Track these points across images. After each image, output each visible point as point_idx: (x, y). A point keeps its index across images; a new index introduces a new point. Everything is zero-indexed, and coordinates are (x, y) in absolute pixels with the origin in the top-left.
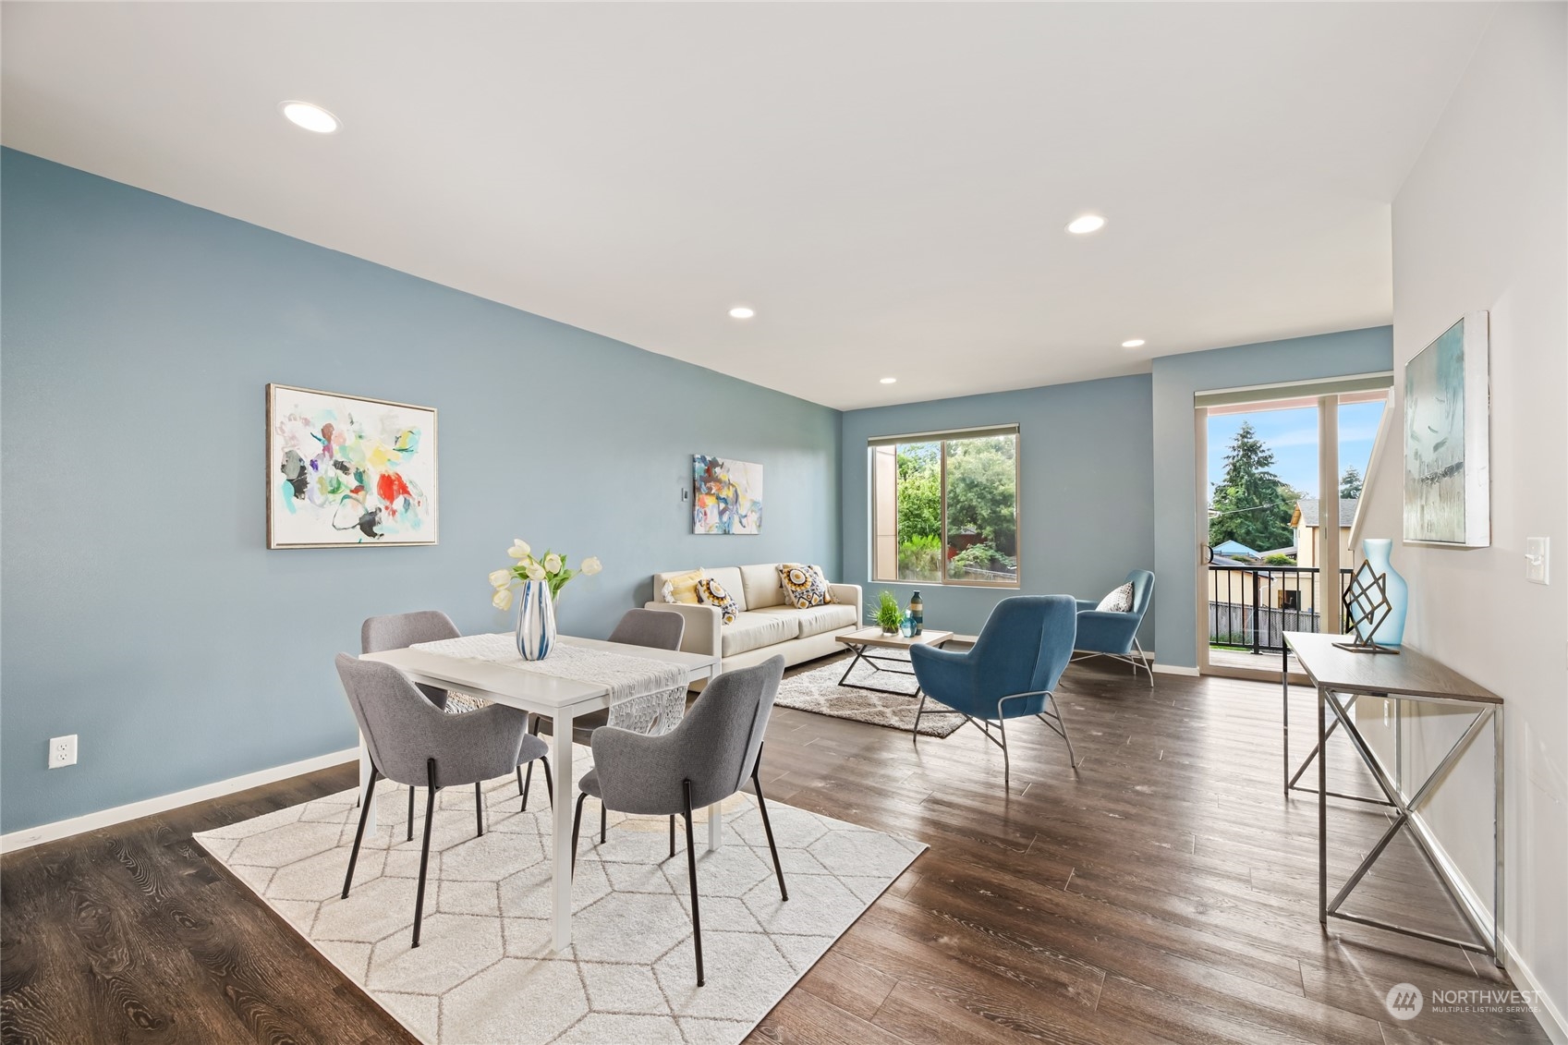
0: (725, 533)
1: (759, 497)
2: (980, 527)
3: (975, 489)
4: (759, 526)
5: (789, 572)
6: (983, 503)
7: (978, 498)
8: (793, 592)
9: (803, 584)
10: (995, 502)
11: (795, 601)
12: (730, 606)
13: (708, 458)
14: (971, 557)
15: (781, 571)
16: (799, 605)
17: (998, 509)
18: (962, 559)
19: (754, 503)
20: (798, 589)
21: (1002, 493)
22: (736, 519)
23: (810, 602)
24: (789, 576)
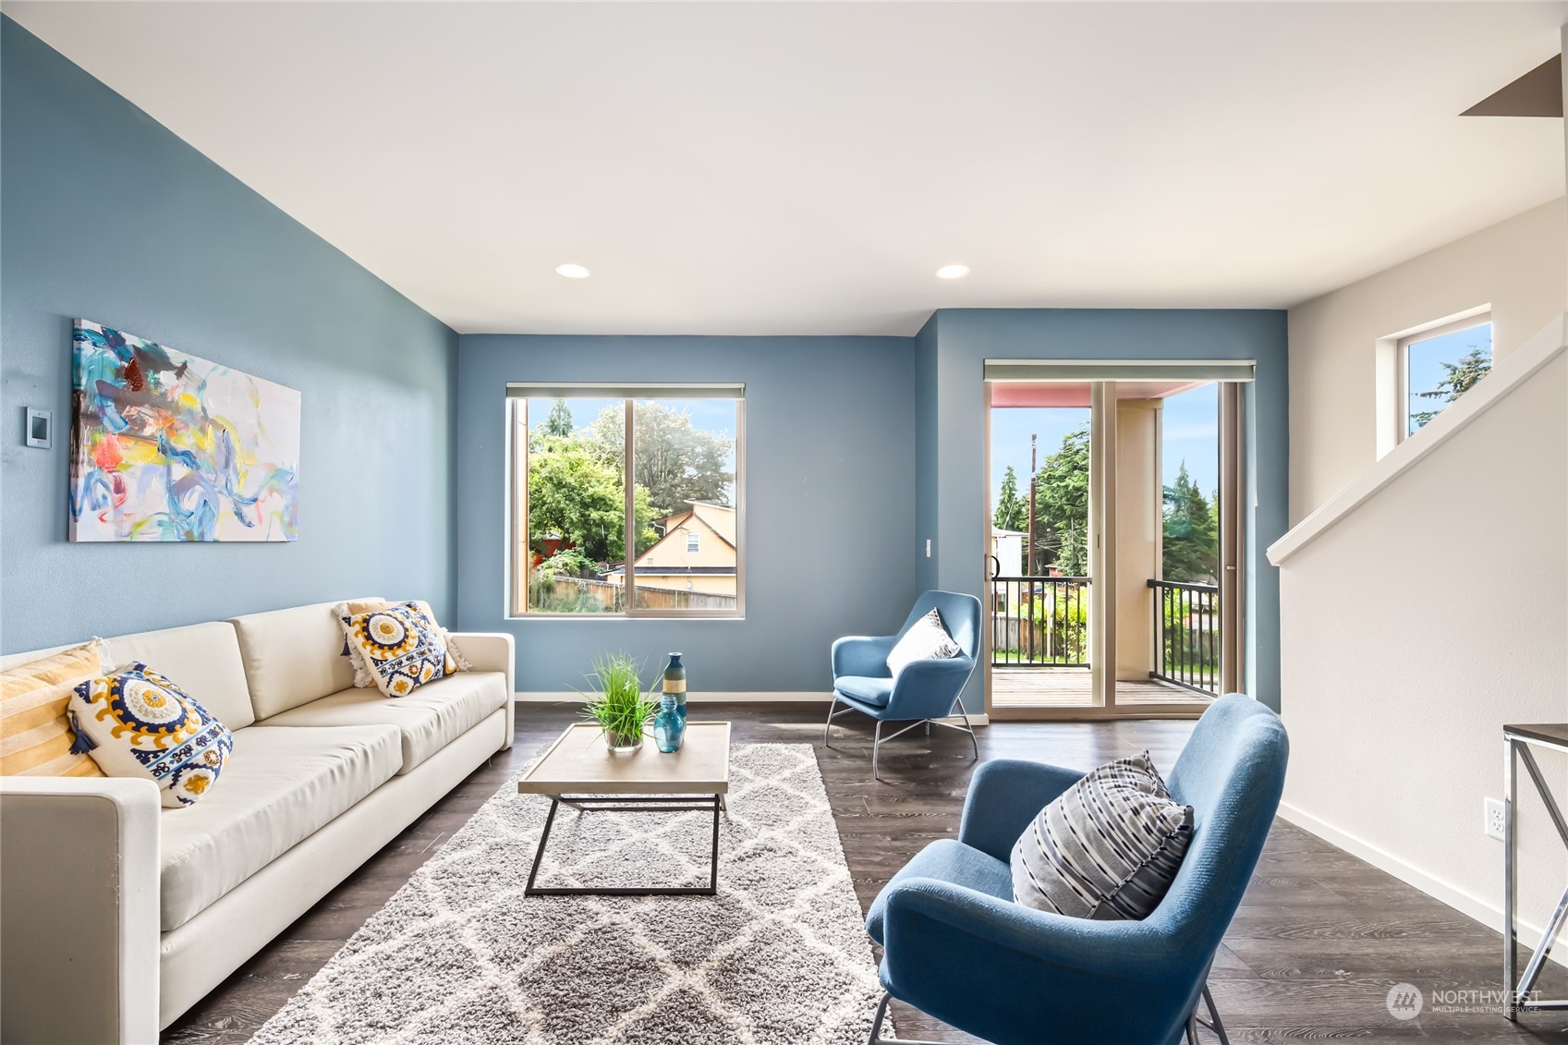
0: (189, 541)
1: (290, 458)
2: (567, 531)
3: (563, 490)
4: (291, 524)
5: (366, 621)
6: (571, 506)
7: (566, 500)
8: (376, 662)
9: (399, 645)
10: (585, 505)
11: (382, 681)
12: (201, 741)
13: (132, 341)
14: (560, 565)
15: (347, 620)
16: (392, 689)
17: (587, 513)
18: (550, 567)
19: (278, 473)
20: (389, 655)
21: (592, 495)
22: (226, 506)
23: (416, 680)
24: (366, 629)
